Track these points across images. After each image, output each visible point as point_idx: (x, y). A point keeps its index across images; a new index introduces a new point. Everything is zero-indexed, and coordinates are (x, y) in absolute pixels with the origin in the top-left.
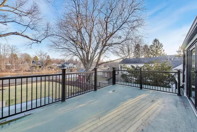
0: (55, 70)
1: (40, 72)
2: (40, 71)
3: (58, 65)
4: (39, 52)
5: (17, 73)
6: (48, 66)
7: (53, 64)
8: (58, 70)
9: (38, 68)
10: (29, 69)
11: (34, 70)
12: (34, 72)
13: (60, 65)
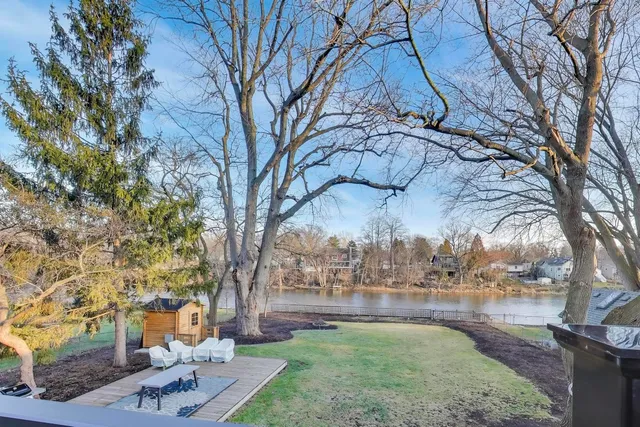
0: (499, 285)
1: (450, 291)
2: (451, 287)
3: (512, 268)
4: (448, 228)
5: (397, 288)
6: (476, 271)
7: (493, 265)
8: (509, 288)
9: (445, 278)
10: (423, 281)
11: (435, 282)
12: (432, 289)
13: (520, 268)
